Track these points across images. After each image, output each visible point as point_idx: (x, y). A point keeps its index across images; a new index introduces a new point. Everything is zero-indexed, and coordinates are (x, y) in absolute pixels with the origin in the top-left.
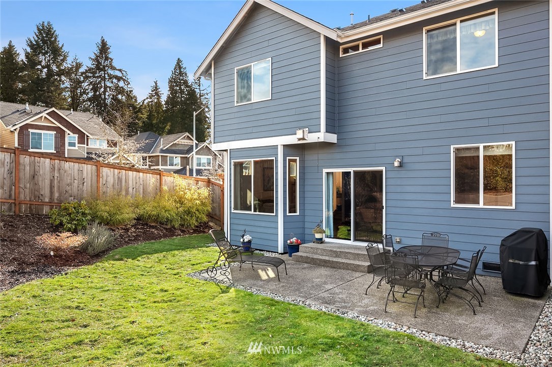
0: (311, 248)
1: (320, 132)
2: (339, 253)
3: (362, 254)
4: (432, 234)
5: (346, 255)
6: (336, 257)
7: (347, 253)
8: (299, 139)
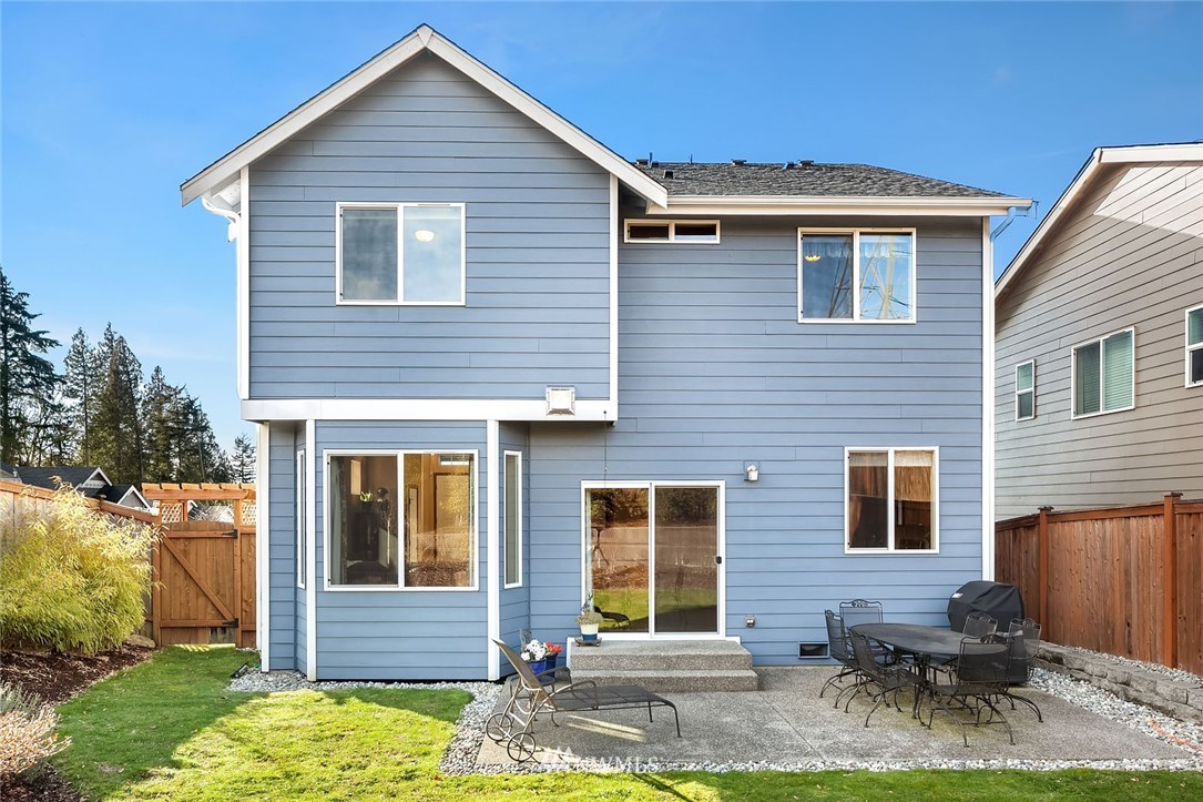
0: (604, 657)
1: (608, 398)
2: (674, 660)
3: (727, 656)
4: (854, 604)
5: (691, 661)
6: (668, 668)
7: (693, 657)
8: (555, 411)
